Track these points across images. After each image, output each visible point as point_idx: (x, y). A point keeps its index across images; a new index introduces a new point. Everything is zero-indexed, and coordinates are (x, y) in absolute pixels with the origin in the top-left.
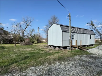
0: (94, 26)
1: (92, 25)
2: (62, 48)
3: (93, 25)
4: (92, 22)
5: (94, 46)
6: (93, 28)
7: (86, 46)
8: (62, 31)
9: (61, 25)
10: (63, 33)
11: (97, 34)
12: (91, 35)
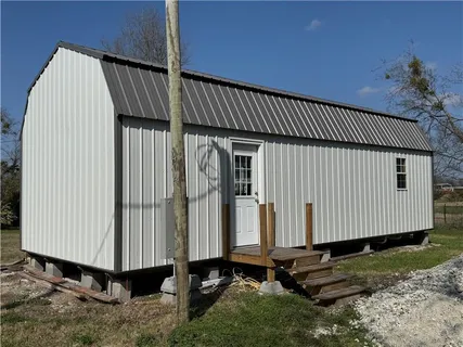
0: (432, 93)
1: (413, 83)
2: (116, 289)
3: (423, 88)
4: (416, 68)
5: (426, 239)
6: (421, 109)
7: (367, 249)
8: (122, 119)
9: (106, 59)
10: (126, 131)
11: (451, 152)
12: (400, 156)
